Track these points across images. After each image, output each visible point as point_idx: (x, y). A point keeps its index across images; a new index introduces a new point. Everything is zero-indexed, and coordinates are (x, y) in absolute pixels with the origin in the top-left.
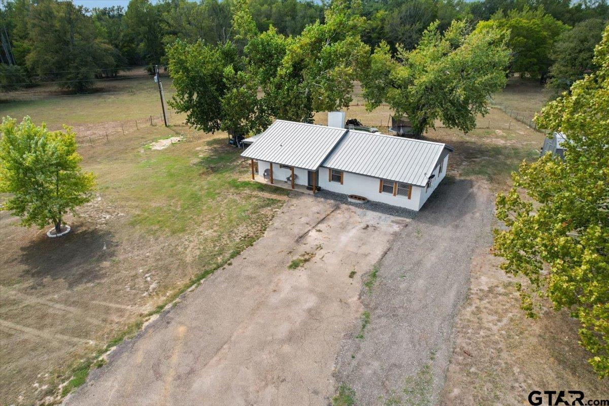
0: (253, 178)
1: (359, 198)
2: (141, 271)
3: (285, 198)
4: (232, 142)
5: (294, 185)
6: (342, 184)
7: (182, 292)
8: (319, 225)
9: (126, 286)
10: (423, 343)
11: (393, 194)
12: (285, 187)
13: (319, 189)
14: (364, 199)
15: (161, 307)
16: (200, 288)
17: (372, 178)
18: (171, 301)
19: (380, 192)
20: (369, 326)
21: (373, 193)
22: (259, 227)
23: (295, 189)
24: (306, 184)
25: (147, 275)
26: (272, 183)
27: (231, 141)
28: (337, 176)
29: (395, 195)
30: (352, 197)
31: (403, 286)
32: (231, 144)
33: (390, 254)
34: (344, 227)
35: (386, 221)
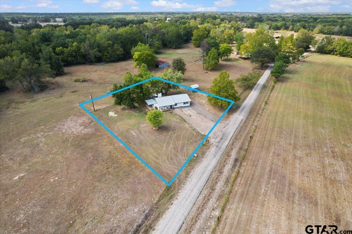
1: (182, 107)
8: (183, 112)
11: (185, 104)
12: (168, 110)
13: (174, 108)
17: (182, 103)
21: (183, 105)
24: (170, 108)
26: (164, 110)
28: (176, 105)
30: (180, 107)
33: (196, 111)
34: (186, 111)
35: (189, 108)
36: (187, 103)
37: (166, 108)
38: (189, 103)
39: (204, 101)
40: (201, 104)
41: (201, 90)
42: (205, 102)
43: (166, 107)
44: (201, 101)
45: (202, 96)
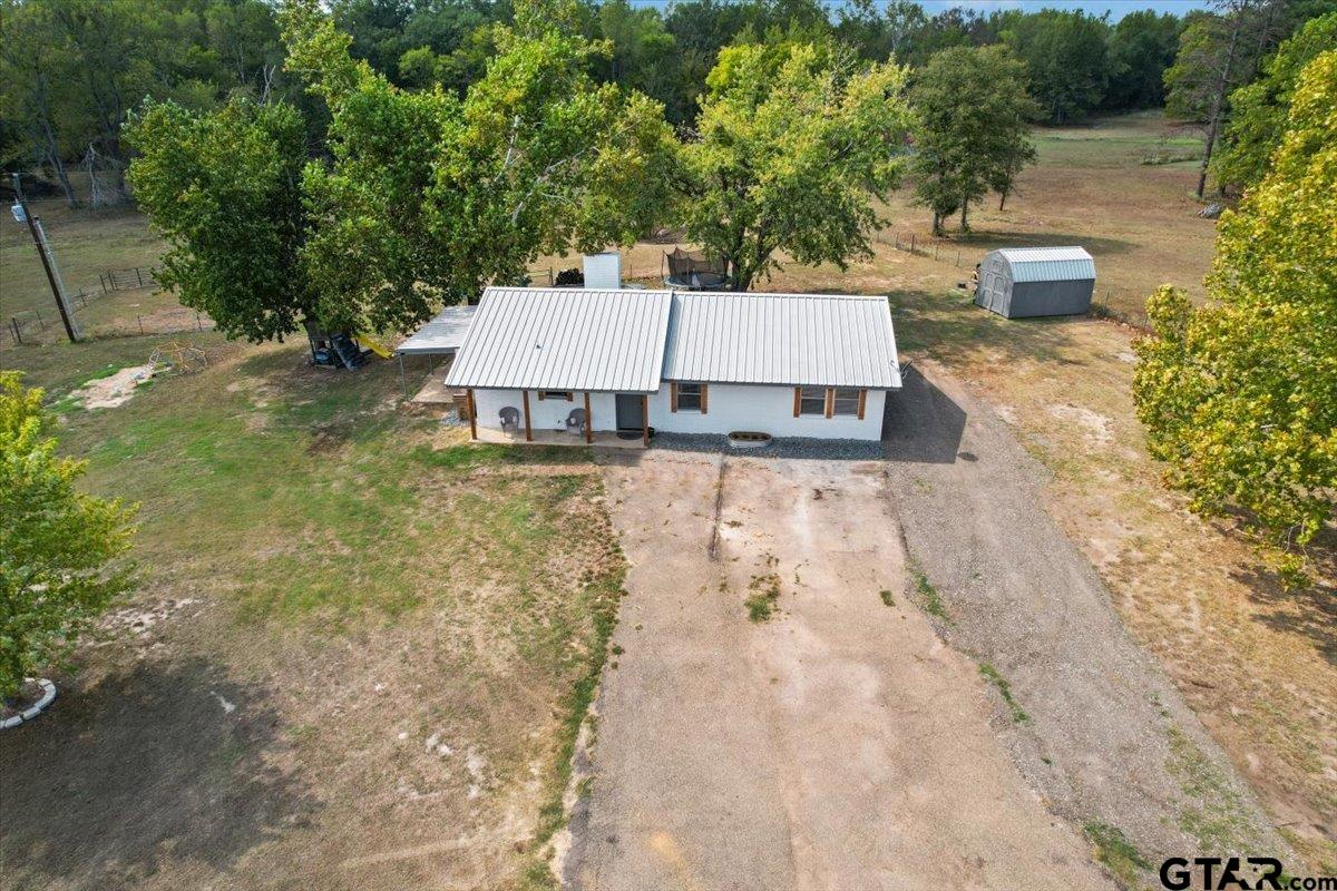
0: (475, 437)
1: (755, 437)
2: (403, 736)
3: (589, 468)
4: (325, 358)
5: (589, 435)
6: (705, 411)
7: (568, 752)
8: (724, 512)
9: (402, 790)
10: (1123, 690)
11: (824, 416)
12: (567, 442)
13: (652, 433)
14: (765, 437)
15: (553, 809)
16: (606, 730)
17: (776, 388)
18: (564, 785)
19: (796, 415)
20: (1013, 692)
21: (782, 420)
22: (599, 547)
23: (597, 444)
24: (613, 427)
25: (431, 742)
26: (529, 439)
27: (318, 357)
28: (690, 395)
29: (829, 416)
30: (735, 436)
31: (992, 593)
32: (319, 362)
33: (912, 540)
34: (775, 504)
35: (841, 473)
36: (850, 399)
37: (548, 417)
38: (875, 407)
39: (1098, 422)
40: (1042, 456)
41: (1117, 309)
42: (1104, 436)
43: (564, 408)
44: (1058, 411)
45: (1104, 366)
